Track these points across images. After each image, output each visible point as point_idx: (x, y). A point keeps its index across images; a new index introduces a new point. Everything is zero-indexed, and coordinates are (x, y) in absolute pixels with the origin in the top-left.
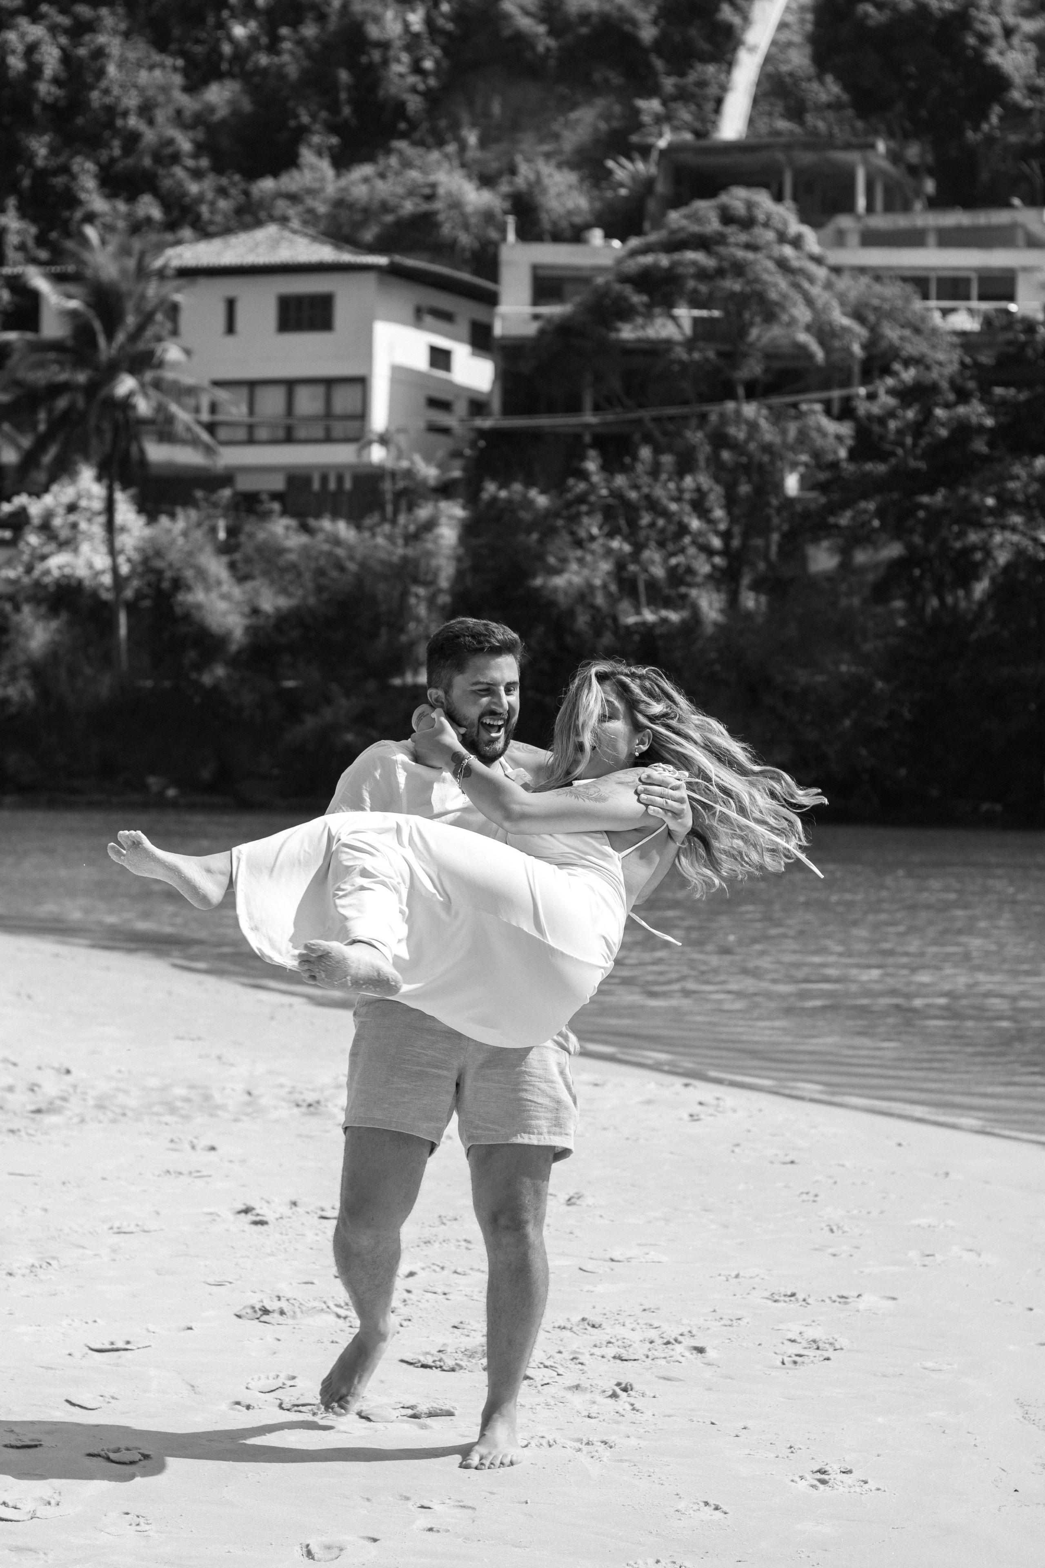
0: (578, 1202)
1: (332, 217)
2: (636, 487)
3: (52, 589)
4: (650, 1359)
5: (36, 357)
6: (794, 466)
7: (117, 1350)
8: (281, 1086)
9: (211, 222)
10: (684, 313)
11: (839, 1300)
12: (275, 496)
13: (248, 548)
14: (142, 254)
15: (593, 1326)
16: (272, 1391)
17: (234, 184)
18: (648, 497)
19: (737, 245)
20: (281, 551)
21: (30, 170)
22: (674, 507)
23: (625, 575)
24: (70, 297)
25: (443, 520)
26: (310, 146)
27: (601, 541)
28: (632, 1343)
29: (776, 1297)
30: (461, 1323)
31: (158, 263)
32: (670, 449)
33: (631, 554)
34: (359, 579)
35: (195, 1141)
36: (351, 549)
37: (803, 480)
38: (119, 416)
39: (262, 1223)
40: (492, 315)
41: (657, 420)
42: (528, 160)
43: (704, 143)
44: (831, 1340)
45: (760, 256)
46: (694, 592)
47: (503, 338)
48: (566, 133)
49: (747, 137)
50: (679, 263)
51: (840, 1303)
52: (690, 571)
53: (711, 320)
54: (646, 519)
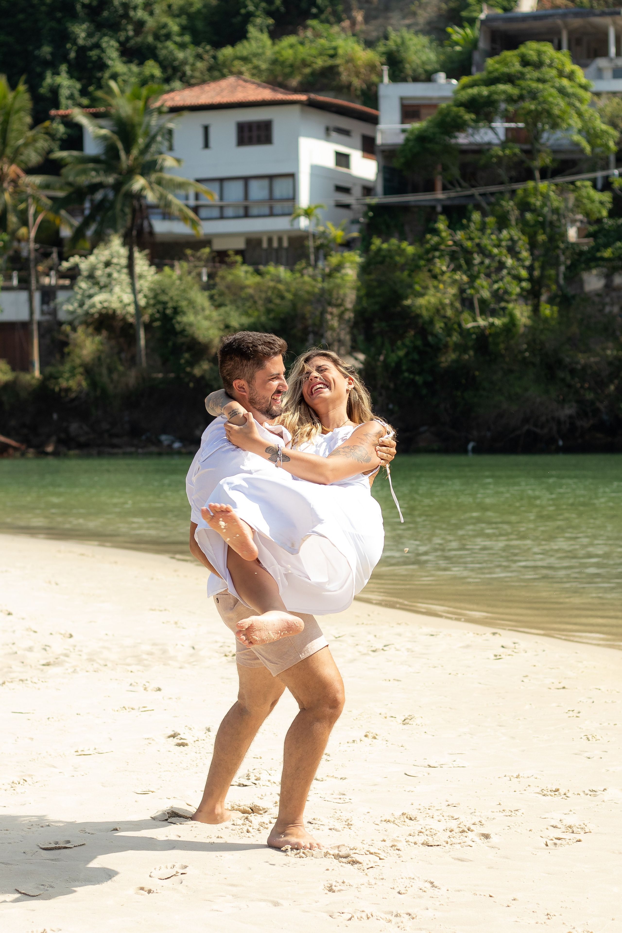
0: (410, 722)
1: (271, 71)
2: (471, 239)
3: (96, 316)
4: (449, 844)
5: (81, 167)
6: (573, 222)
7: (59, 848)
8: (216, 642)
9: (192, 77)
10: (500, 126)
11: (590, 793)
12: (238, 252)
13: (221, 286)
14: (147, 99)
15: (411, 819)
16: (168, 878)
17: (207, 52)
18: (478, 245)
19: (531, 79)
20: (242, 288)
21: (75, 48)
22: (495, 251)
23: (465, 295)
24: (101, 127)
25: (348, 265)
26: (255, 26)
27: (448, 274)
28: (437, 832)
29: (545, 792)
30: (314, 819)
31: (157, 104)
32: (493, 214)
33: (468, 283)
34: (294, 304)
35: (147, 684)
36: (287, 284)
37: (579, 230)
38: (135, 203)
39: (183, 745)
40: (375, 131)
41: (482, 195)
42: (396, 30)
43: (509, 15)
44: (583, 826)
45: (547, 86)
46: (511, 306)
47: (383, 145)
48: (420, 12)
49: (537, 10)
50: (495, 93)
51: (590, 795)
52: (506, 292)
53: (518, 129)
54: (477, 259)
